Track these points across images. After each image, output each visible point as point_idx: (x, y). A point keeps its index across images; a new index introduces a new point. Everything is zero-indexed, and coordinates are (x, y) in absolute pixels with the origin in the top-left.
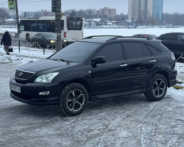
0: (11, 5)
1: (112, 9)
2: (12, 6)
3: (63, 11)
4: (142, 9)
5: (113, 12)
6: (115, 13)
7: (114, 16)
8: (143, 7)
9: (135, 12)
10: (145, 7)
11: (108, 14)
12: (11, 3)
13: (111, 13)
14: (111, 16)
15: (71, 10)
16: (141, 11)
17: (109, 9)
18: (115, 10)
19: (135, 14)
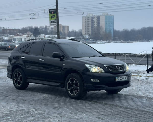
0: (52, 18)
1: (66, 26)
2: (53, 20)
3: (20, 28)
4: (95, 26)
5: (67, 29)
6: (69, 29)
7: (67, 32)
8: (95, 24)
9: (89, 28)
10: (97, 24)
11: (62, 31)
12: (52, 16)
13: (65, 30)
14: (65, 32)
15: (28, 27)
16: (94, 27)
17: (62, 26)
18: (68, 27)
19: (89, 30)
